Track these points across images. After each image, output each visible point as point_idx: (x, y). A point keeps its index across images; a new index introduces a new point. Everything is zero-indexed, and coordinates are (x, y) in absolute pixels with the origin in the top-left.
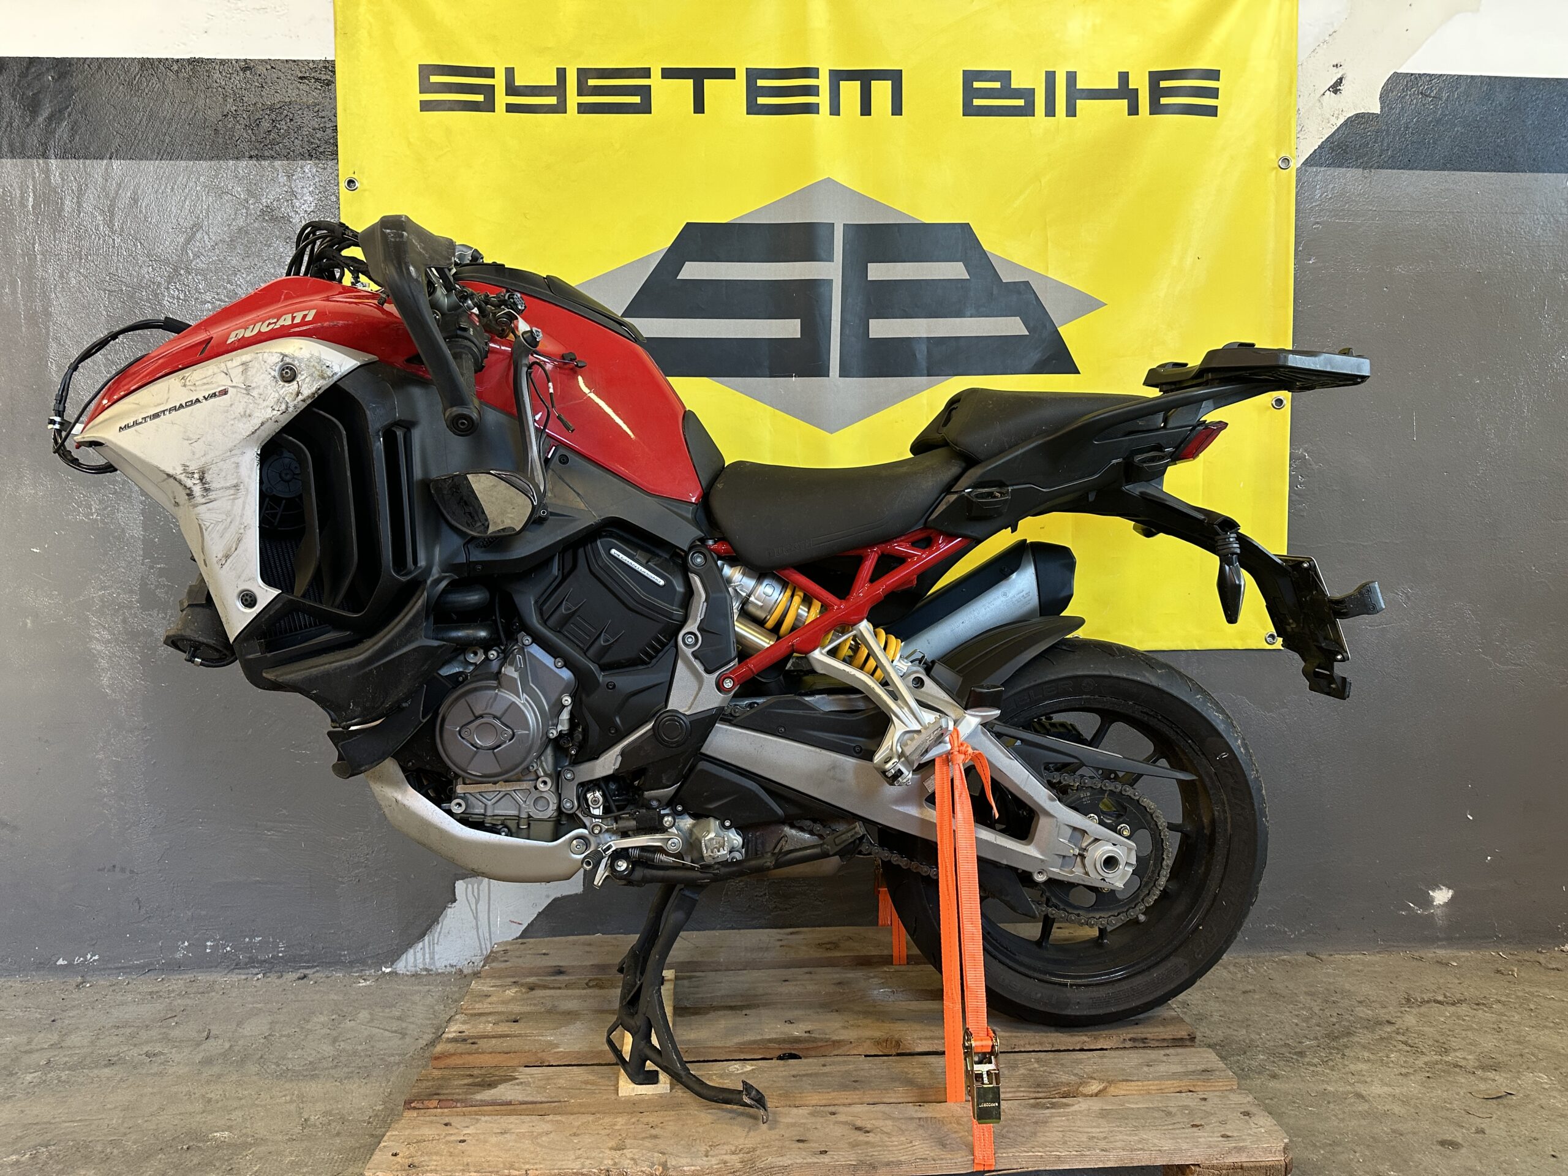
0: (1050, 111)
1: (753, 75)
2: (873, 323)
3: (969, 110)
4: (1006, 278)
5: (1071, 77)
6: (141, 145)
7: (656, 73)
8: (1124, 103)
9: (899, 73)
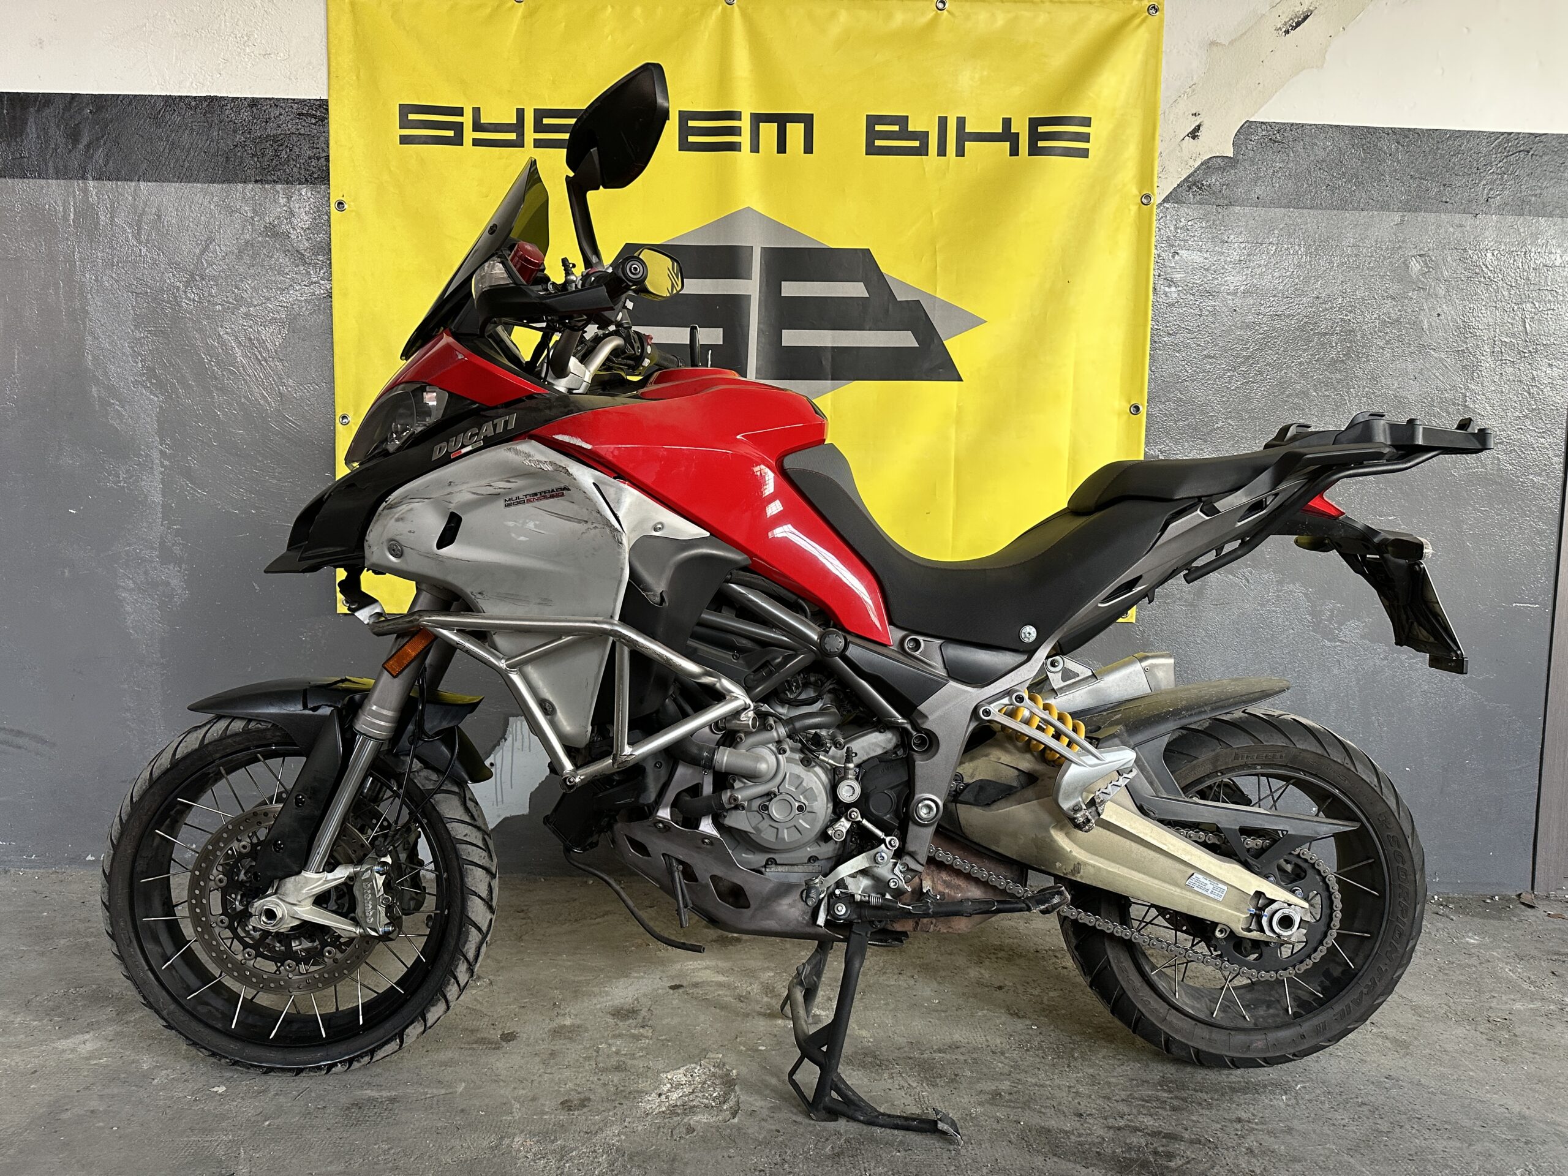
0: (942, 152)
1: (685, 116)
2: (785, 333)
3: (871, 150)
4: (901, 296)
5: (961, 122)
6: (164, 169)
8: (1006, 145)
9: (811, 116)
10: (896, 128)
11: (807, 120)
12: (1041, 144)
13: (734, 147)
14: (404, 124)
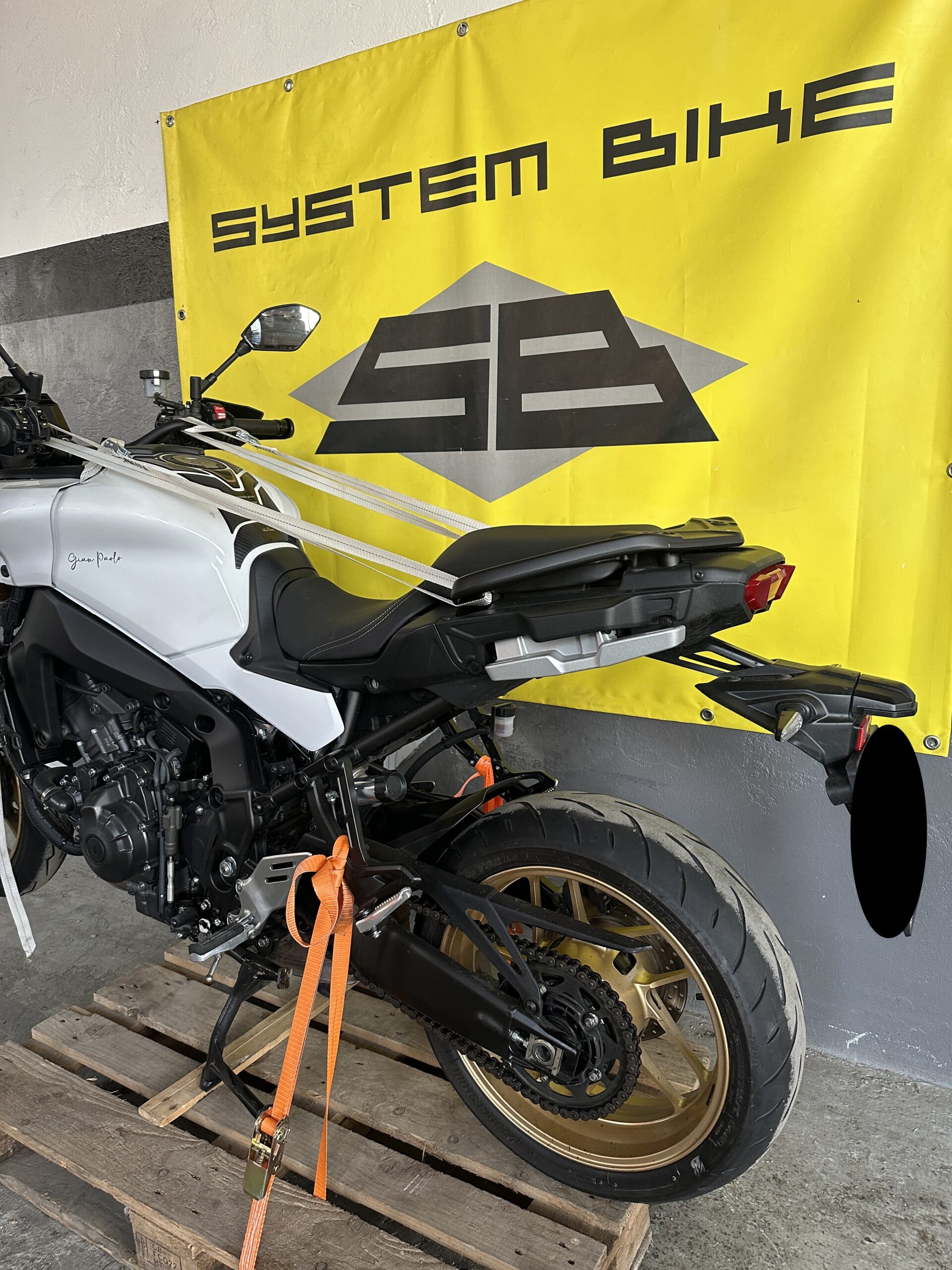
0: (692, 155)
1: (426, 174)
2: (524, 397)
3: (610, 170)
4: (643, 343)
5: (716, 110)
7: (355, 189)
8: (773, 130)
9: (544, 145)
10: (637, 137)
11: (539, 150)
12: (819, 117)
13: (472, 197)
14: (217, 232)
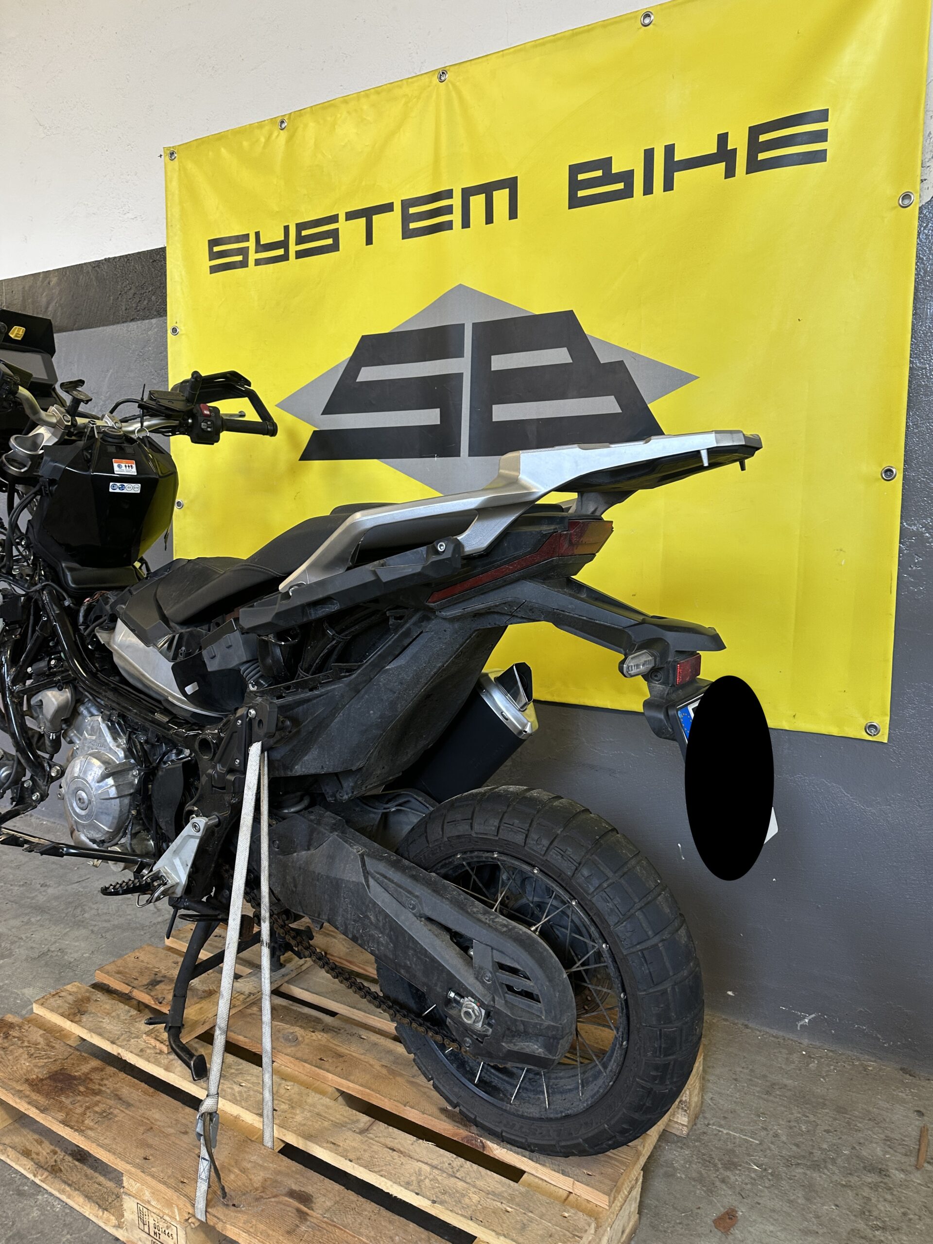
0: (648, 189)
1: (407, 204)
2: (495, 408)
3: (574, 202)
4: (604, 358)
5: (670, 150)
7: (342, 217)
8: (722, 166)
9: (515, 179)
10: (599, 173)
11: (511, 184)
12: (761, 156)
13: (448, 226)
14: (213, 256)
